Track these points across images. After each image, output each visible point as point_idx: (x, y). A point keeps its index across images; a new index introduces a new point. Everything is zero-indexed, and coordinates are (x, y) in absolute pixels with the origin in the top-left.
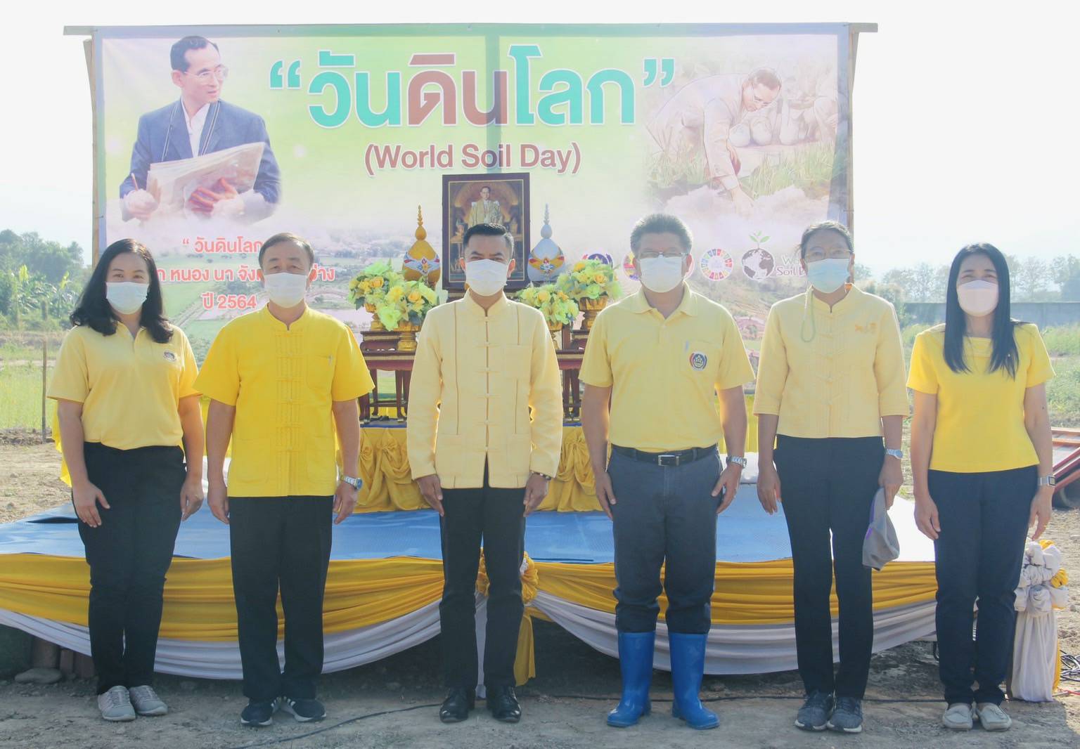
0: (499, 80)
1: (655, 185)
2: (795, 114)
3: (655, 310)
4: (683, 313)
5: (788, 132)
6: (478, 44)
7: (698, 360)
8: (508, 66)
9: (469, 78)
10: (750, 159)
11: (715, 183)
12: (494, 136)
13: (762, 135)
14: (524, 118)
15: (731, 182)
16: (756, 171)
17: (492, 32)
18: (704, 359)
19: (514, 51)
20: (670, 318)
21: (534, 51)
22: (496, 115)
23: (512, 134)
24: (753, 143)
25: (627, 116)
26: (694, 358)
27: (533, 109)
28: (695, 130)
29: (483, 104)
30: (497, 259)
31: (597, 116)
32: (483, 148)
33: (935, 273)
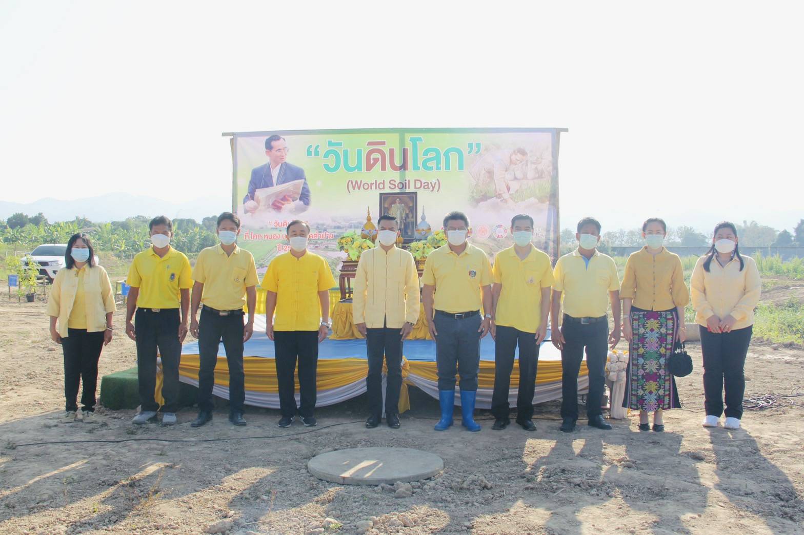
0: (405, 152)
1: (473, 197)
2: (534, 166)
3: (453, 252)
4: (466, 253)
5: (531, 174)
6: (396, 137)
7: (473, 273)
8: (409, 146)
9: (392, 152)
10: (514, 186)
11: (499, 196)
12: (403, 176)
13: (519, 175)
14: (416, 168)
15: (506, 196)
16: (517, 191)
17: (402, 132)
18: (475, 273)
19: (412, 140)
20: (460, 255)
21: (420, 139)
22: (404, 167)
23: (411, 175)
24: (516, 179)
25: (461, 167)
26: (471, 272)
27: (420, 165)
28: (490, 173)
29: (398, 162)
30: (392, 230)
31: (447, 167)
32: (398, 181)
33: (626, 233)
